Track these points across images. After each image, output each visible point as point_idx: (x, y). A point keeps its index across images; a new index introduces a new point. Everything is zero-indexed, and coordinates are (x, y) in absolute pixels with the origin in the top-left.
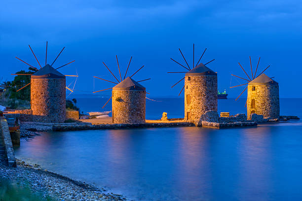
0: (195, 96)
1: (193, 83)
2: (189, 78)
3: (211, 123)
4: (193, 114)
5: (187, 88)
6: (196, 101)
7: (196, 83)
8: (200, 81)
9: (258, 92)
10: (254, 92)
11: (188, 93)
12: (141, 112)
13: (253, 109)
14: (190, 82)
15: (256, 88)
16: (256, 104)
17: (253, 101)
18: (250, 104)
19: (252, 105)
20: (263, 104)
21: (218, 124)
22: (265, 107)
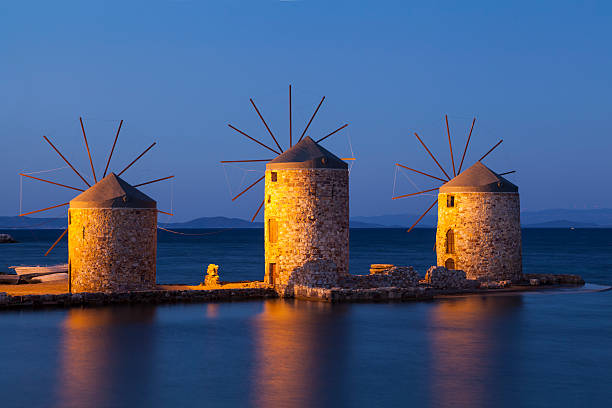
0: (287, 222)
1: (283, 188)
2: (274, 175)
3: (315, 290)
4: (282, 267)
5: (269, 201)
6: (291, 235)
7: (291, 189)
8: (301, 184)
9: (461, 209)
10: (451, 210)
11: (273, 215)
12: (142, 263)
13: (450, 256)
14: (276, 187)
15: (456, 199)
16: (457, 243)
17: (450, 234)
18: (443, 241)
19: (447, 244)
20: (475, 242)
21: (328, 291)
22: (478, 249)
